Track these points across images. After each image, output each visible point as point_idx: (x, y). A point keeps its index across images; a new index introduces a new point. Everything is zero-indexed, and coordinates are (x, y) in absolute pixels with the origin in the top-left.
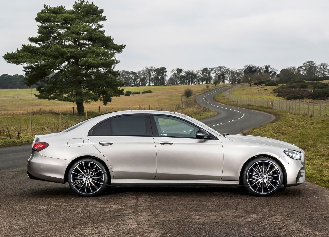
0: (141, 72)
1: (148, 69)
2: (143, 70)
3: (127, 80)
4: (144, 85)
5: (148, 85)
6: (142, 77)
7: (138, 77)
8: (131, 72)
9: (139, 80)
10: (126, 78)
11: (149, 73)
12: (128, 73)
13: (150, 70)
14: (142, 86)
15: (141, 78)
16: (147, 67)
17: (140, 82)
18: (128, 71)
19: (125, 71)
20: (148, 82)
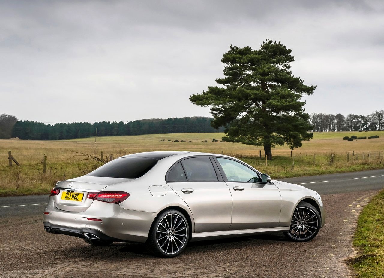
0: (371, 116)
1: (378, 113)
2: (372, 114)
3: (356, 124)
4: (374, 129)
5: (378, 129)
6: (372, 121)
7: (368, 121)
8: (360, 115)
9: (368, 125)
10: (355, 122)
11: (379, 117)
12: (357, 117)
13: (380, 114)
14: (372, 130)
15: (371, 123)
16: (377, 111)
17: (369, 126)
18: (356, 115)
19: (354, 115)
20: (378, 126)
